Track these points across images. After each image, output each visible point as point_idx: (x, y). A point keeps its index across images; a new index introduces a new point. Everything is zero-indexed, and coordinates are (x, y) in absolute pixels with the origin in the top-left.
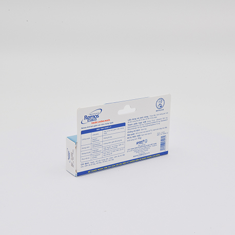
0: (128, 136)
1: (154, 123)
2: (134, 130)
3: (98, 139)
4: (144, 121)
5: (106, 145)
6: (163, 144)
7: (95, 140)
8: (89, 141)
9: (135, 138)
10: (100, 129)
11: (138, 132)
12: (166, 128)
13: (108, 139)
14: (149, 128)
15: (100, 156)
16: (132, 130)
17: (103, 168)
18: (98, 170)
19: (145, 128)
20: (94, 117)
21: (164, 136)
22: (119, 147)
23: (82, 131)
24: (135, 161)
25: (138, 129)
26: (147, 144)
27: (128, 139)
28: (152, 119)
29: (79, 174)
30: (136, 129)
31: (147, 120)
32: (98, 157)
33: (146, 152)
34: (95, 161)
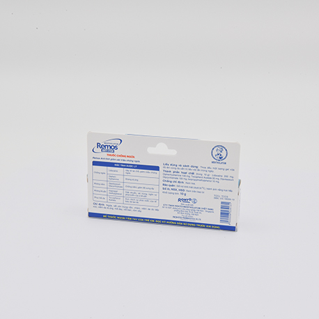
0: (165, 187)
1: (208, 179)
2: (175, 180)
3: (117, 177)
4: (192, 172)
5: (130, 188)
6: (225, 214)
7: (112, 177)
8: (104, 177)
9: (176, 192)
10: (120, 166)
11: (181, 184)
12: (231, 191)
13: (132, 182)
14: (198, 184)
15: (121, 201)
16: (170, 180)
17: (126, 218)
18: (117, 218)
19: (193, 182)
20: (111, 147)
21: (228, 203)
22: (148, 197)
23: (93, 162)
24: (176, 223)
25: (181, 181)
26: (195, 205)
27: (165, 191)
28: (205, 172)
29: (91, 215)
30: (178, 180)
31: (195, 172)
32: (117, 201)
33: (195, 217)
34: (113, 205)
